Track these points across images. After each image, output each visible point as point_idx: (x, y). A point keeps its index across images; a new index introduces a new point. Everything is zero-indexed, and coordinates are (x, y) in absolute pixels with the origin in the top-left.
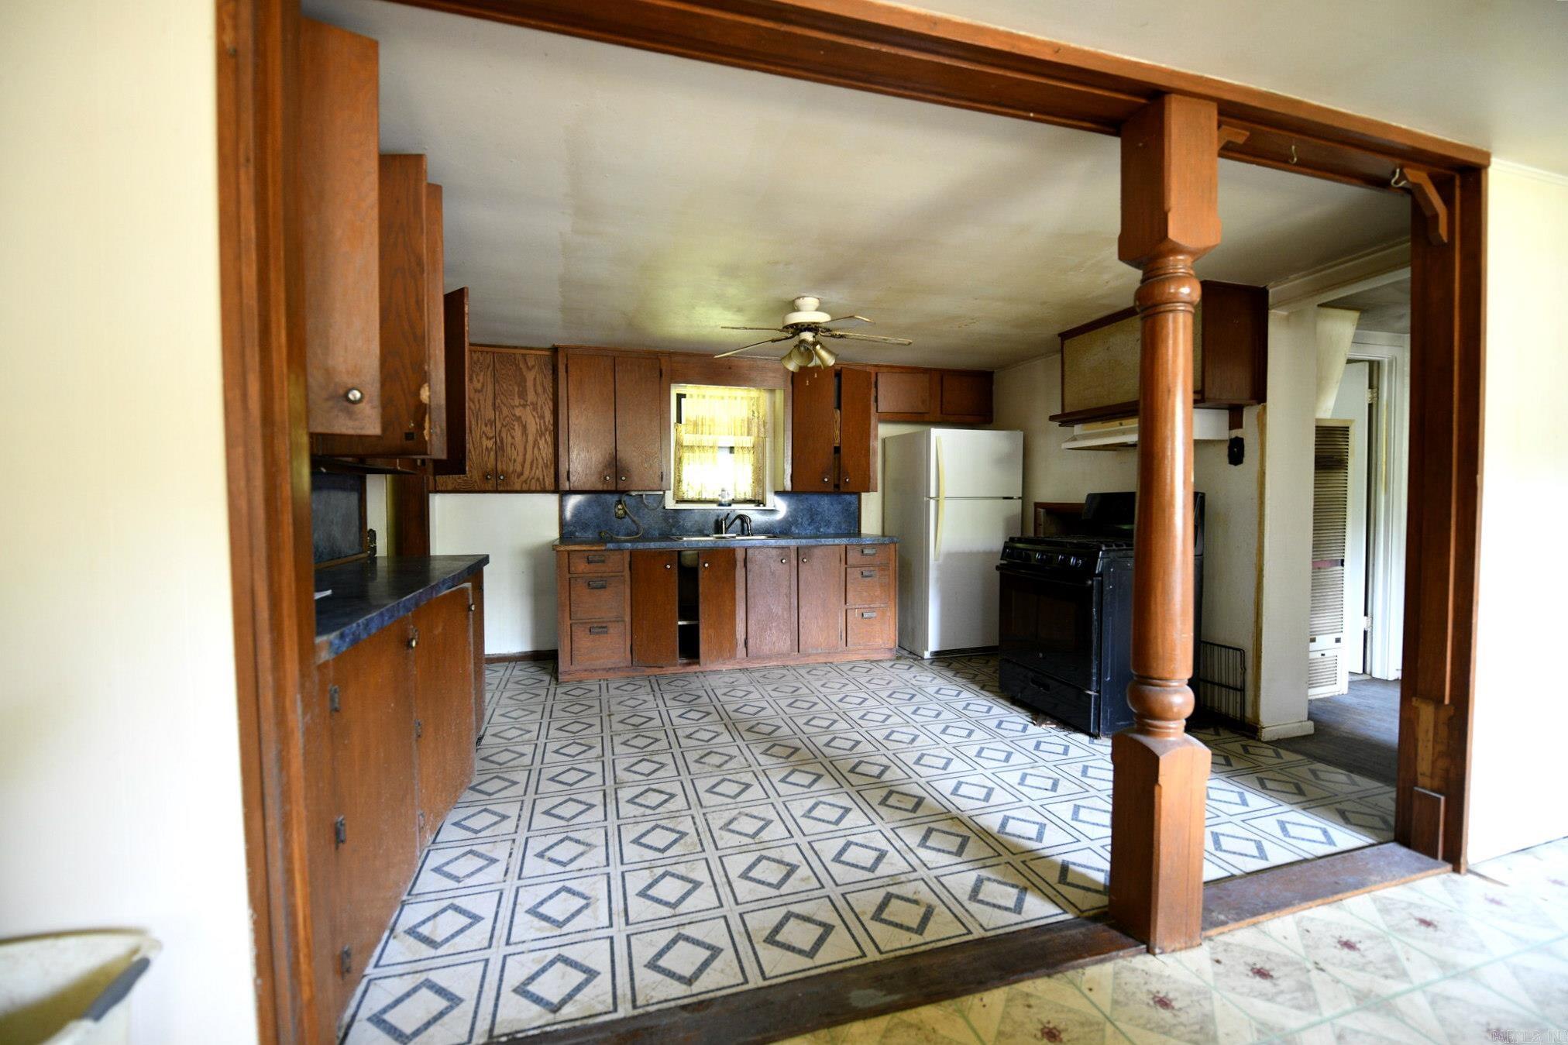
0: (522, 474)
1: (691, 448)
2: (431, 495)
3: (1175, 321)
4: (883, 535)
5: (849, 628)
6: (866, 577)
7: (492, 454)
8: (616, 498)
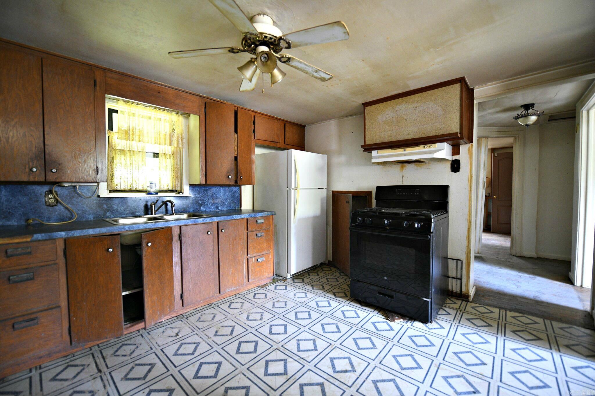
1: (123, 151)
5: (250, 270)
6: (259, 237)
8: (46, 188)
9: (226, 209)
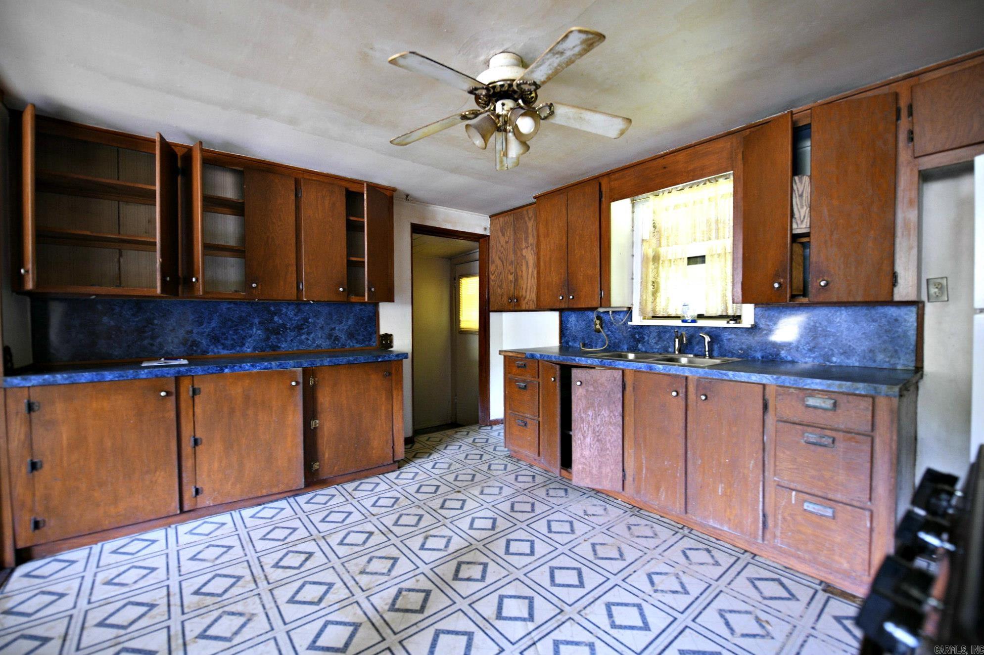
0: (525, 298)
2: (492, 314)
6: (819, 446)
7: (513, 284)
8: (595, 315)
9: (857, 364)
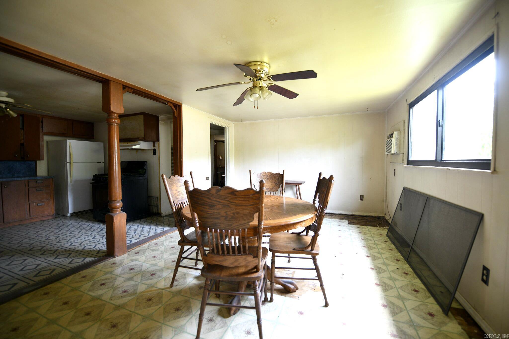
3: (114, 127)
4: (48, 176)
5: (31, 210)
6: (39, 191)
